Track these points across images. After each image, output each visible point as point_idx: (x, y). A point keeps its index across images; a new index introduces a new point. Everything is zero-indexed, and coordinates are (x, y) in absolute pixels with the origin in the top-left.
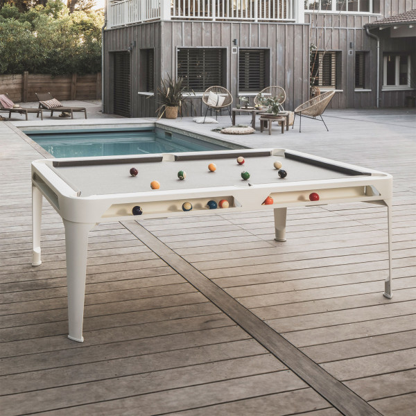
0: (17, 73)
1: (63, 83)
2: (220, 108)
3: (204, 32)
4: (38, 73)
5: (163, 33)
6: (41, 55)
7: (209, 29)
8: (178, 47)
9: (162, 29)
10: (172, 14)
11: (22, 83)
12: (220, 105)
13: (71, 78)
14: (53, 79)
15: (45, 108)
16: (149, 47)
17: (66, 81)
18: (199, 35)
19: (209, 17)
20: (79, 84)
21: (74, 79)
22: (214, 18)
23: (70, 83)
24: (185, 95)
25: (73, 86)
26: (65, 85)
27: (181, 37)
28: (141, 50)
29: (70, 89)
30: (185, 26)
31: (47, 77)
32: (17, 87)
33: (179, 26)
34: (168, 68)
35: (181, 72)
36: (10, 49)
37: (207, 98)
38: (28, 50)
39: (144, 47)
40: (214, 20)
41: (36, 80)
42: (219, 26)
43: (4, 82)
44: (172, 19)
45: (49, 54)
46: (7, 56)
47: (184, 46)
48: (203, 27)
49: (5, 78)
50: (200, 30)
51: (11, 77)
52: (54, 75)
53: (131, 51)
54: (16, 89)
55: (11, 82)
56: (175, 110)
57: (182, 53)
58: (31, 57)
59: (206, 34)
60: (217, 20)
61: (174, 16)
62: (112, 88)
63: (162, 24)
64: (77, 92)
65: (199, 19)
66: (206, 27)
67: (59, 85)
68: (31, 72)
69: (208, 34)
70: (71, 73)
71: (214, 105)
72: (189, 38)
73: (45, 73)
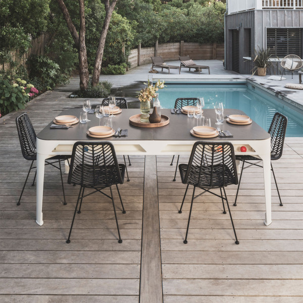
0: (176, 42)
1: (208, 48)
2: (293, 70)
3: (286, 17)
4: (190, 42)
5: (256, 18)
6: (192, 31)
7: (290, 15)
8: (267, 27)
9: (256, 15)
10: (263, 5)
11: (180, 48)
12: (294, 68)
13: (213, 45)
14: (200, 46)
15: (184, 66)
16: (248, 27)
17: (209, 47)
18: (283, 19)
19: (290, 7)
20: (218, 49)
21: (215, 46)
22: (294, 7)
23: (212, 48)
24: (272, 60)
25: (214, 50)
26: (208, 50)
27: (269, 20)
28: (245, 29)
29: (212, 52)
30: (272, 13)
31: (197, 44)
32: (177, 50)
33: (268, 13)
34: (260, 42)
35: (270, 45)
36: (172, 27)
37: (284, 63)
38: (183, 28)
39: (246, 27)
40: (295, 9)
41: (190, 46)
42: (298, 12)
43: (167, 48)
44: (263, 8)
45: (198, 30)
46: (169, 31)
47: (271, 27)
48: (286, 14)
49: (168, 45)
50: (283, 16)
51: (172, 44)
52: (201, 43)
53: (239, 29)
54: (176, 52)
55: (172, 47)
56: (263, 70)
57: (270, 32)
58: (185, 32)
59: (288, 19)
60: (296, 8)
61: (265, 7)
62: (231, 53)
63: (255, 12)
64: (217, 54)
65: (284, 8)
66: (288, 14)
67: (204, 49)
68: (185, 41)
69: (290, 19)
70: (213, 42)
71: (289, 68)
72: (275, 21)
73: (195, 42)
